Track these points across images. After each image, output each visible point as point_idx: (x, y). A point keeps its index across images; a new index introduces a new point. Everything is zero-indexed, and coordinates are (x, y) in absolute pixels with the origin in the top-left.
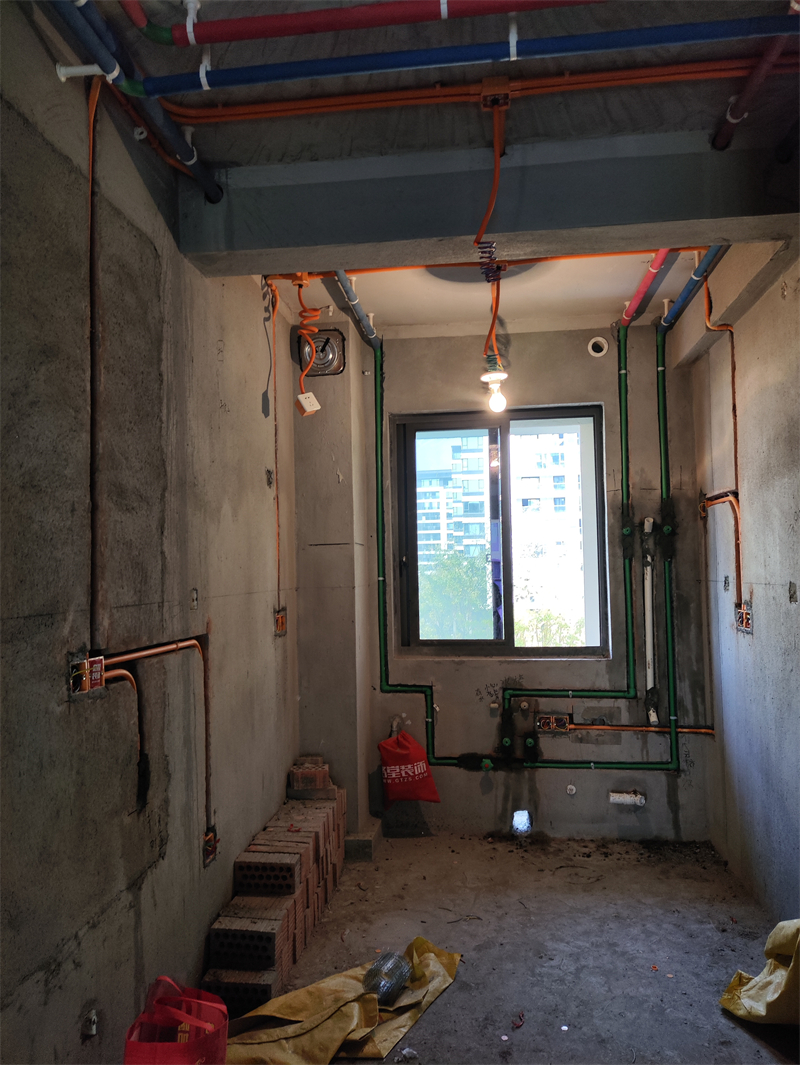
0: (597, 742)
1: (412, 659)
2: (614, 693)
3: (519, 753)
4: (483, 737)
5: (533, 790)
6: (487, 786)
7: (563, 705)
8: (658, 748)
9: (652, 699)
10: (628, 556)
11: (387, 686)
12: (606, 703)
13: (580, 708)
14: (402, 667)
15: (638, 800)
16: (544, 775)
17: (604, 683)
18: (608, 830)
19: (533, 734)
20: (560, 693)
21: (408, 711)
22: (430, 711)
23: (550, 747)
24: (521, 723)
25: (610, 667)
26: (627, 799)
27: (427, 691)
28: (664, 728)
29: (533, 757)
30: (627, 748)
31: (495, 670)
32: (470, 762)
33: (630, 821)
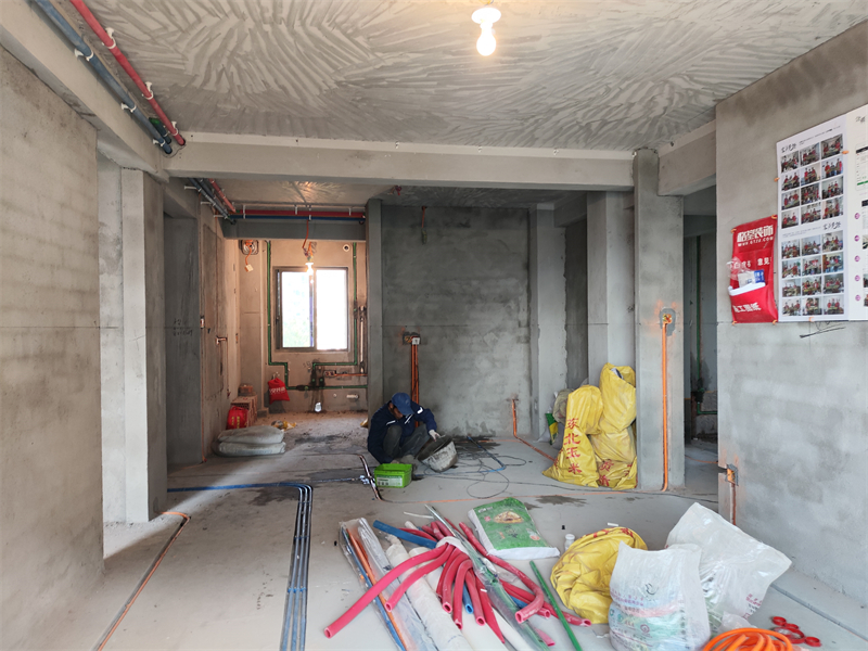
0: (344, 379)
1: (280, 354)
2: (350, 364)
3: (318, 384)
4: (305, 379)
5: (322, 396)
6: (306, 396)
7: (333, 368)
8: (363, 381)
9: (362, 365)
10: (356, 318)
11: (271, 362)
12: (347, 367)
13: (339, 369)
14: (276, 356)
15: (356, 397)
16: (326, 391)
17: (347, 360)
18: (347, 408)
19: (323, 378)
20: (332, 364)
21: (279, 372)
22: (287, 371)
23: (328, 382)
24: (319, 374)
25: (349, 355)
26: (352, 396)
27: (286, 365)
28: (366, 374)
29: (322, 385)
30: (354, 381)
31: (310, 357)
32: (301, 388)
33: (354, 404)
